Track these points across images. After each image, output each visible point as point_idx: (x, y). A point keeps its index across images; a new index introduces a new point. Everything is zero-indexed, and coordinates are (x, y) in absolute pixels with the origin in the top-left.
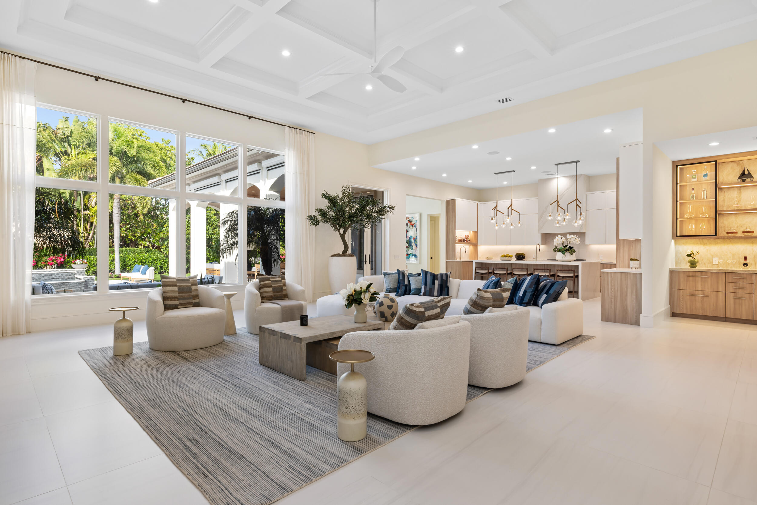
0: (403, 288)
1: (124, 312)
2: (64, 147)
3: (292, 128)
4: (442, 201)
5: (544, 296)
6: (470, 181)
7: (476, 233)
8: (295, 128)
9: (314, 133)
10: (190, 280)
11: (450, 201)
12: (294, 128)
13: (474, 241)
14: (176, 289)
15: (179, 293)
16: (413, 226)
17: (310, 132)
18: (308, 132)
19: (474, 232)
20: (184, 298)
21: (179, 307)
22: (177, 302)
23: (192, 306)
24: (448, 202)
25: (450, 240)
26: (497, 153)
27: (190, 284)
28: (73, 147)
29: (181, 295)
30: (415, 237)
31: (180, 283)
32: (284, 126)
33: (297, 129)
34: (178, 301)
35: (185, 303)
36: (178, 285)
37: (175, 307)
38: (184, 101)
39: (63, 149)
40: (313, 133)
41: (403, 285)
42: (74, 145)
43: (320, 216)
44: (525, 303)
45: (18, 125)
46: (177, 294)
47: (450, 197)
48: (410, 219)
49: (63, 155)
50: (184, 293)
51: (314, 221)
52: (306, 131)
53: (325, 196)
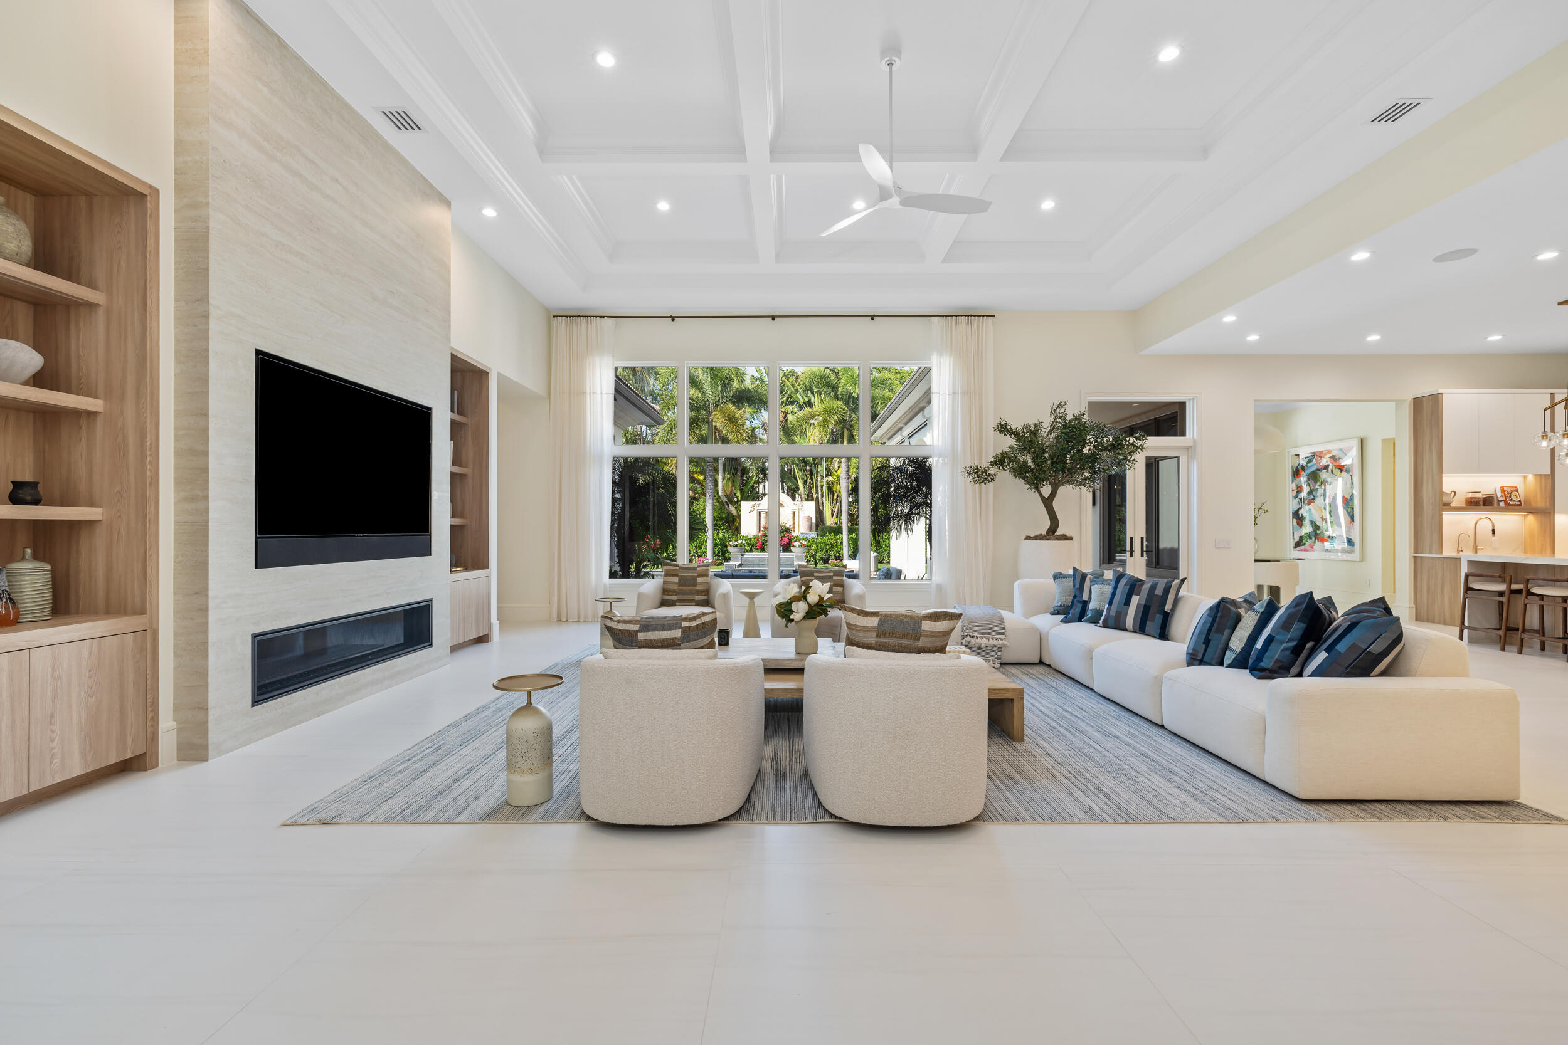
0: (1079, 607)
1: (611, 603)
2: (807, 396)
3: (946, 316)
4: (1399, 403)
5: (1322, 656)
6: (1495, 338)
7: (1549, 481)
8: (952, 316)
9: (994, 316)
10: (698, 569)
11: (1424, 399)
12: (949, 316)
13: (1540, 503)
14: (676, 580)
15: (679, 586)
16: (1341, 471)
17: (983, 316)
18: (979, 316)
19: (1536, 475)
20: (684, 593)
21: (677, 604)
22: (674, 598)
23: (694, 604)
24: (1418, 403)
25: (1425, 500)
26: (1473, 251)
27: (696, 575)
28: (816, 395)
29: (681, 588)
30: (1348, 497)
31: (683, 573)
32: (931, 316)
33: (957, 316)
34: (676, 595)
35: (684, 600)
36: (679, 574)
37: (672, 604)
38: (773, 318)
39: (807, 399)
40: (991, 316)
41: (1079, 602)
42: (817, 392)
43: (992, 465)
44: (1263, 670)
45: (599, 392)
46: (676, 587)
47: (1425, 389)
48: (1333, 454)
49: (807, 407)
50: (685, 586)
51: (980, 476)
52: (975, 316)
53: (1003, 429)
